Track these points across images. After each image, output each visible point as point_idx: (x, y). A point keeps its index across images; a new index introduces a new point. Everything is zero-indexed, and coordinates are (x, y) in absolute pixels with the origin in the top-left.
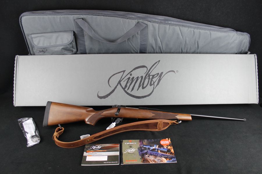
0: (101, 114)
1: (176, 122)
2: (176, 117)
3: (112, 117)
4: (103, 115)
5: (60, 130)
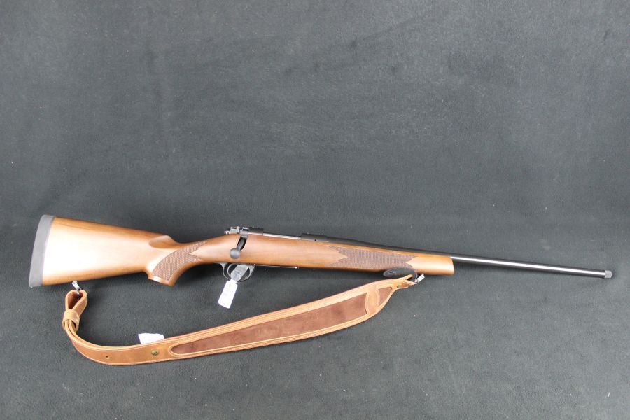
0: (192, 254)
1: (409, 279)
2: (409, 263)
3: (223, 262)
4: (195, 257)
5: (76, 298)
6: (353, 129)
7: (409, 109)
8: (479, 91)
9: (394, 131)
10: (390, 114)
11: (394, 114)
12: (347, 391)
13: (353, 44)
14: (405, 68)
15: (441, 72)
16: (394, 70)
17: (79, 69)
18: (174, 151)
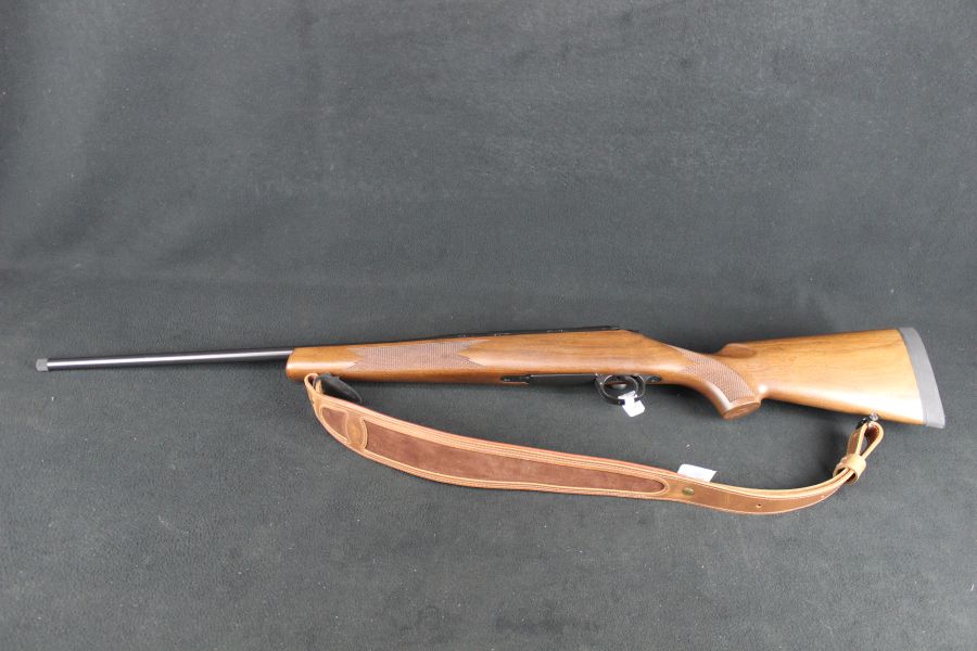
6: (612, 149)
7: (702, 128)
8: (815, 109)
9: (675, 160)
10: (672, 132)
11: (678, 133)
12: (585, 554)
13: (626, 18)
14: (704, 63)
15: (760, 76)
16: (685, 63)
17: (196, 28)
18: (332, 168)
